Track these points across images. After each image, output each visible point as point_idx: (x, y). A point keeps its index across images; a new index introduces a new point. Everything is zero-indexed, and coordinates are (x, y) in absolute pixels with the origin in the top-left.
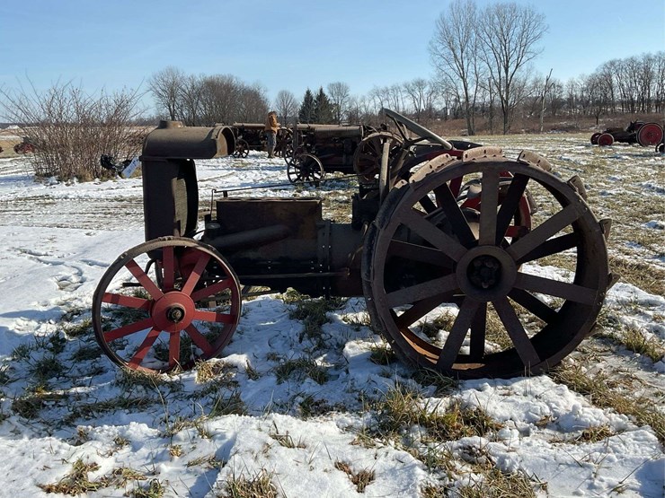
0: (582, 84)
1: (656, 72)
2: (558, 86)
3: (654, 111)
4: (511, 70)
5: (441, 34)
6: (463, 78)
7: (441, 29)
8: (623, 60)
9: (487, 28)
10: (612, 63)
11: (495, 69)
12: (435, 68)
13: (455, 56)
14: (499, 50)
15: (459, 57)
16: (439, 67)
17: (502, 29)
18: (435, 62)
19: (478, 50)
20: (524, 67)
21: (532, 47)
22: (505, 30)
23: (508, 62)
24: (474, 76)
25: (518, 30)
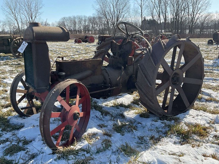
0: (56, 24)
1: (77, 21)
2: (49, 25)
3: (78, 33)
4: (33, 18)
5: (6, 3)
6: (16, 20)
7: (5, 2)
8: (67, 17)
9: (23, 3)
10: (64, 18)
11: (28, 18)
12: (5, 16)
13: (12, 12)
14: (28, 11)
15: (14, 13)
16: (6, 15)
17: (28, 4)
18: (4, 14)
19: (21, 10)
20: (38, 17)
21: (40, 11)
22: (29, 4)
23: (32, 15)
24: (20, 19)
25: (34, 5)
